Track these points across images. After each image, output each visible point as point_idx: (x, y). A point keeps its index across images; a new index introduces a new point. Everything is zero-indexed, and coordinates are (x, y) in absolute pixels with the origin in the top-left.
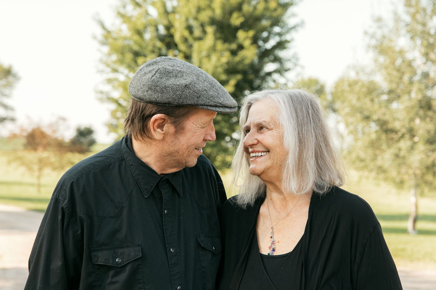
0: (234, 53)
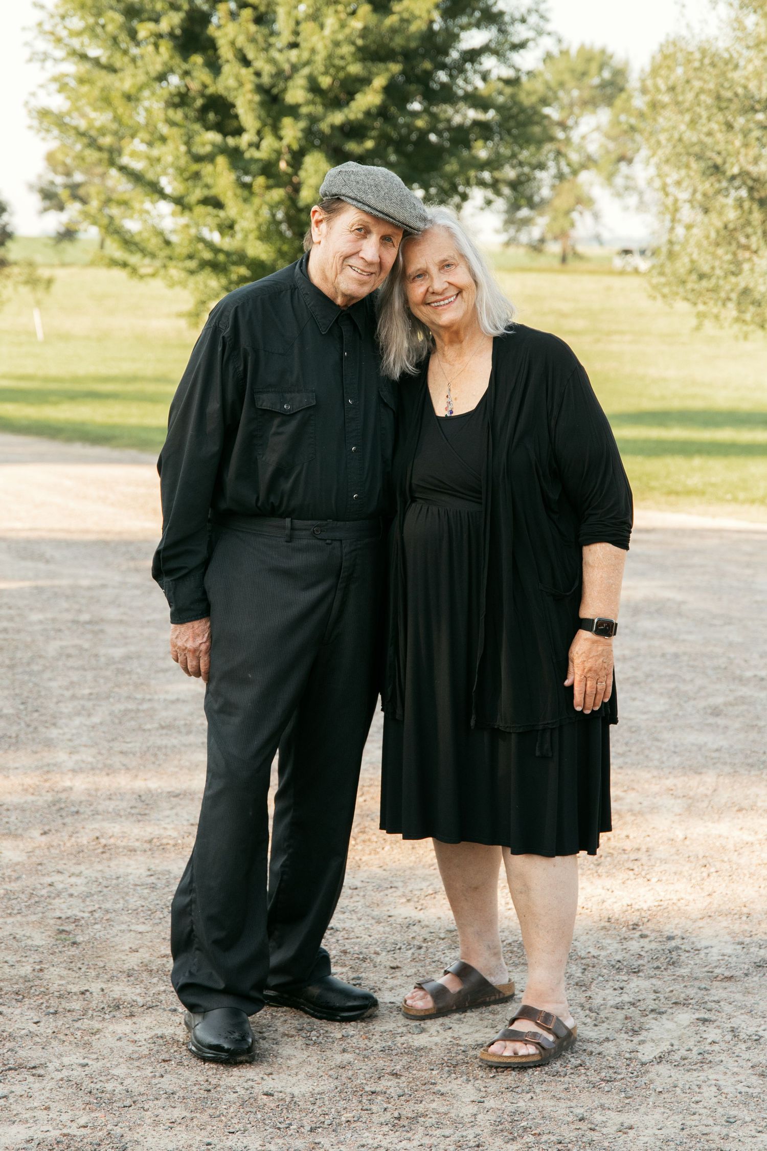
0: (379, 5)
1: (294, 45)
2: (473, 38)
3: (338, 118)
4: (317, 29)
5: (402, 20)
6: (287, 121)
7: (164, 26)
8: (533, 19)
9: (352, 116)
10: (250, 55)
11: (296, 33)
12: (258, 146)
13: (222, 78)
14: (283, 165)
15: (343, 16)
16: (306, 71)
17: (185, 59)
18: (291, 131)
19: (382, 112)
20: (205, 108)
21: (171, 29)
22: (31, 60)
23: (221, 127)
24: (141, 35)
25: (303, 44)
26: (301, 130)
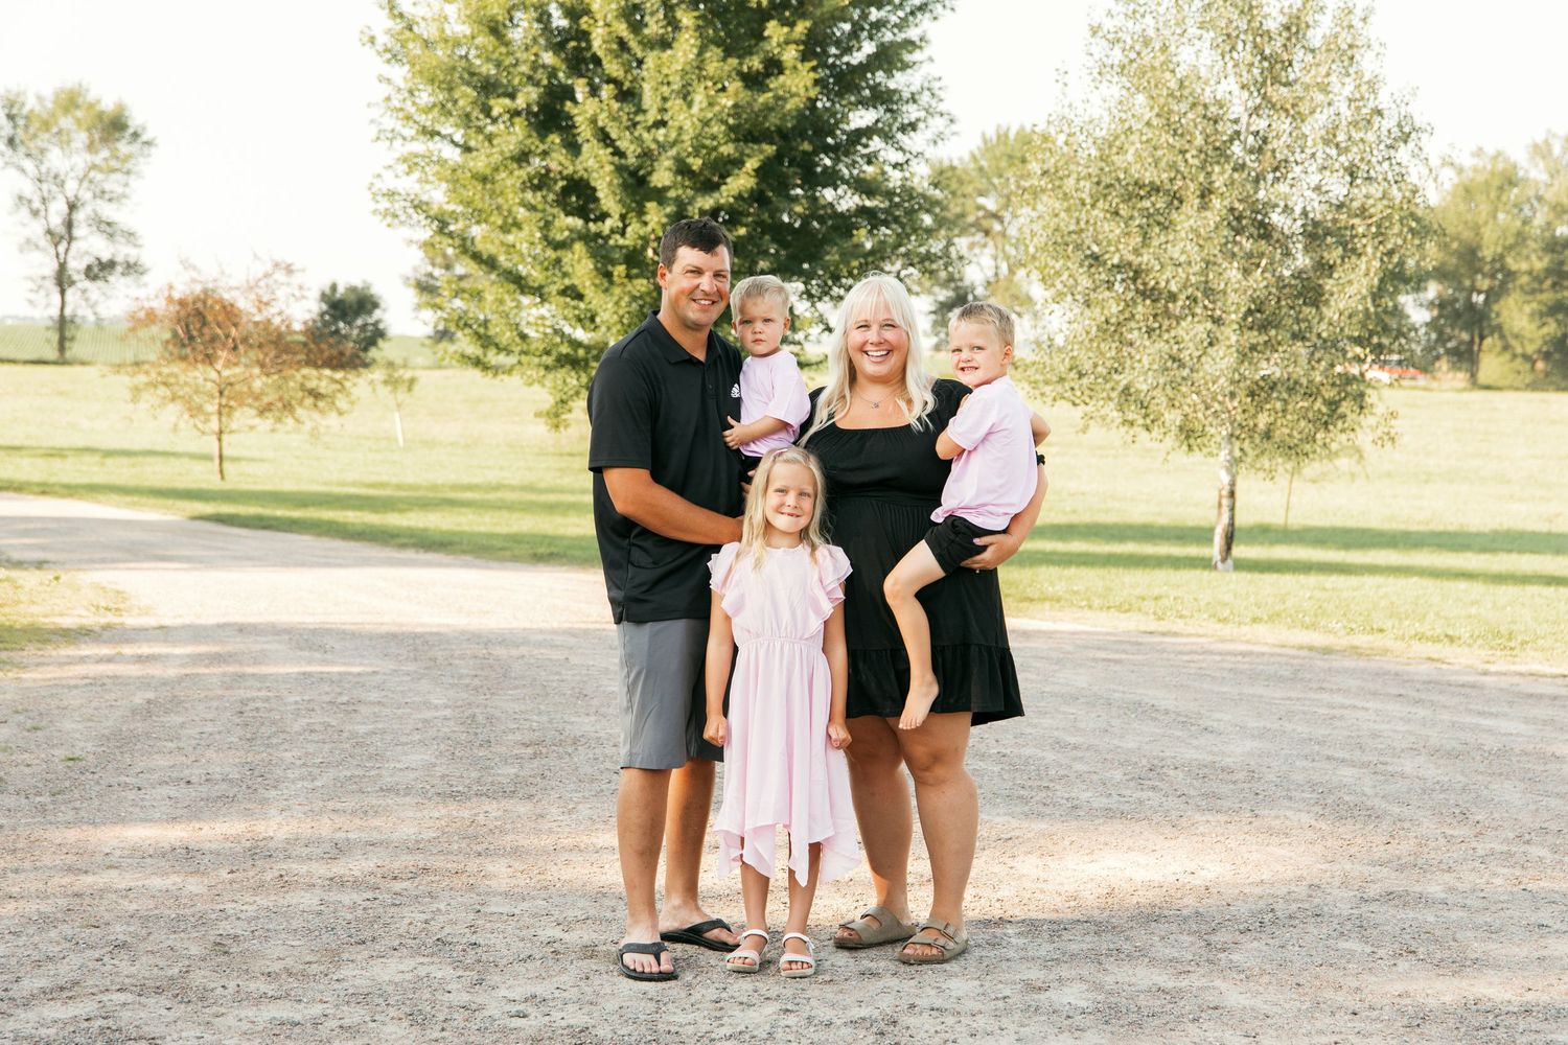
0: (753, 81)
1: (661, 124)
2: (861, 118)
3: (707, 202)
4: (685, 108)
5: (778, 98)
6: (651, 206)
7: (520, 102)
8: (925, 98)
9: (722, 201)
10: (614, 135)
11: (663, 110)
12: (623, 234)
13: (581, 158)
15: (713, 93)
16: (673, 152)
17: (543, 138)
18: (656, 215)
19: (757, 197)
20: (566, 192)
21: (528, 105)
22: (378, 138)
23: (582, 212)
24: (495, 113)
25: (670, 123)
26: (667, 216)
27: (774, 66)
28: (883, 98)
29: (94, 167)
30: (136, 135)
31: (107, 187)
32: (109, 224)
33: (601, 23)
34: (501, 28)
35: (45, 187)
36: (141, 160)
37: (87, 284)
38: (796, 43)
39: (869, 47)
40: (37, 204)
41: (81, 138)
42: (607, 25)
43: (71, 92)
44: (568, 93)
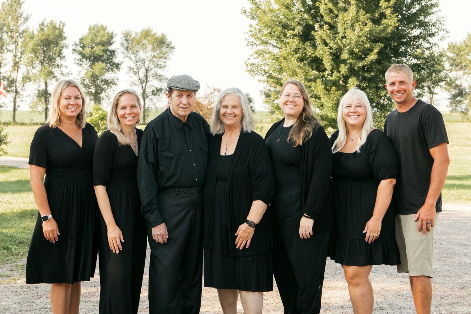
0: (377, 22)
1: (344, 37)
2: (415, 32)
3: (360, 64)
4: (352, 32)
5: (384, 28)
6: (342, 66)
7: (296, 32)
8: (438, 24)
9: (366, 63)
10: (328, 42)
11: (345, 33)
12: (331, 76)
13: (317, 51)
14: (341, 82)
15: (362, 26)
16: (348, 47)
17: (304, 44)
18: (344, 69)
19: (378, 62)
20: (312, 61)
21: (299, 33)
22: (248, 45)
23: (318, 69)
24: (288, 35)
25: (347, 37)
26: (347, 69)
27: (383, 16)
28: (423, 25)
29: (154, 56)
30: (168, 45)
31: (159, 63)
32: (159, 76)
33: (323, 4)
34: (289, 6)
35: (138, 64)
36: (170, 54)
37: (152, 97)
38: (390, 7)
39: (418, 7)
40: (135, 70)
41: (150, 47)
42: (326, 4)
43: (147, 31)
44: (312, 28)
